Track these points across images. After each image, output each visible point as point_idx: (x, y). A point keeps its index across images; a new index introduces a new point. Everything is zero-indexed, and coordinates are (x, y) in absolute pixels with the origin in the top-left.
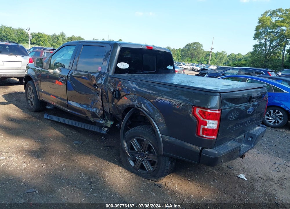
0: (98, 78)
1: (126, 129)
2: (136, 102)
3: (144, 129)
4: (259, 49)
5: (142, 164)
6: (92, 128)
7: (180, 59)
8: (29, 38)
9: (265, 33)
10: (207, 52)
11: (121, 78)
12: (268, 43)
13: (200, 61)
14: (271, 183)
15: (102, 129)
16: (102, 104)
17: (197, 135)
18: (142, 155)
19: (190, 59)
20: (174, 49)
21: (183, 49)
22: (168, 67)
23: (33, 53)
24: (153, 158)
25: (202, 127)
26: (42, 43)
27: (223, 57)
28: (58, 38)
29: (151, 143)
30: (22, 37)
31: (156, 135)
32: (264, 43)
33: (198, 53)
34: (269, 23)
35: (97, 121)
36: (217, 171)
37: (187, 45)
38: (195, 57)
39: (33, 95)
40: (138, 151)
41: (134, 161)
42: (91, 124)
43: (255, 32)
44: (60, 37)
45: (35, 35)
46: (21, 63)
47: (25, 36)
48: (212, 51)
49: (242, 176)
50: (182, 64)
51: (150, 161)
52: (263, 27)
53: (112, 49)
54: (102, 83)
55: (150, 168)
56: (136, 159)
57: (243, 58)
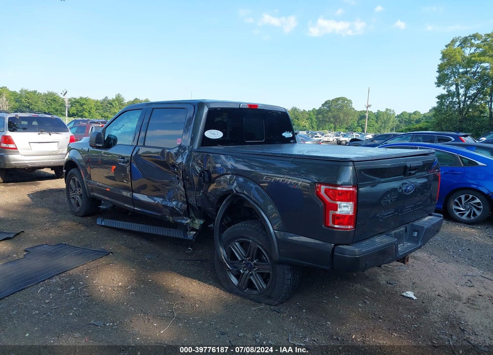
0: (177, 154)
1: (223, 228)
2: (235, 184)
3: (250, 225)
4: (448, 102)
5: (250, 280)
6: (171, 233)
7: (316, 127)
8: (65, 106)
9: (454, 75)
10: (361, 111)
11: (211, 152)
12: (462, 91)
13: (351, 128)
14: (456, 302)
15: (188, 233)
16: (186, 193)
17: (325, 226)
18: (249, 265)
19: (332, 125)
20: (304, 110)
21: (320, 109)
22: (284, 134)
23: (75, 130)
24: (267, 269)
25: (331, 212)
26: (87, 114)
27: (389, 119)
28: (111, 104)
29: (260, 245)
30: (54, 107)
31: (267, 233)
32: (455, 90)
33: (346, 114)
34: (459, 58)
35: (179, 221)
36: (370, 289)
37: (326, 103)
38: (341, 123)
39: (79, 190)
40: (243, 260)
41: (238, 276)
42: (170, 228)
43: (437, 75)
44: (116, 102)
45: (75, 102)
46: (58, 144)
47: (60, 104)
48: (369, 109)
49: (410, 294)
50: (318, 135)
51: (261, 274)
52: (451, 65)
53: (196, 111)
54: (184, 162)
55: (261, 285)
56: (240, 272)
57: (424, 118)
